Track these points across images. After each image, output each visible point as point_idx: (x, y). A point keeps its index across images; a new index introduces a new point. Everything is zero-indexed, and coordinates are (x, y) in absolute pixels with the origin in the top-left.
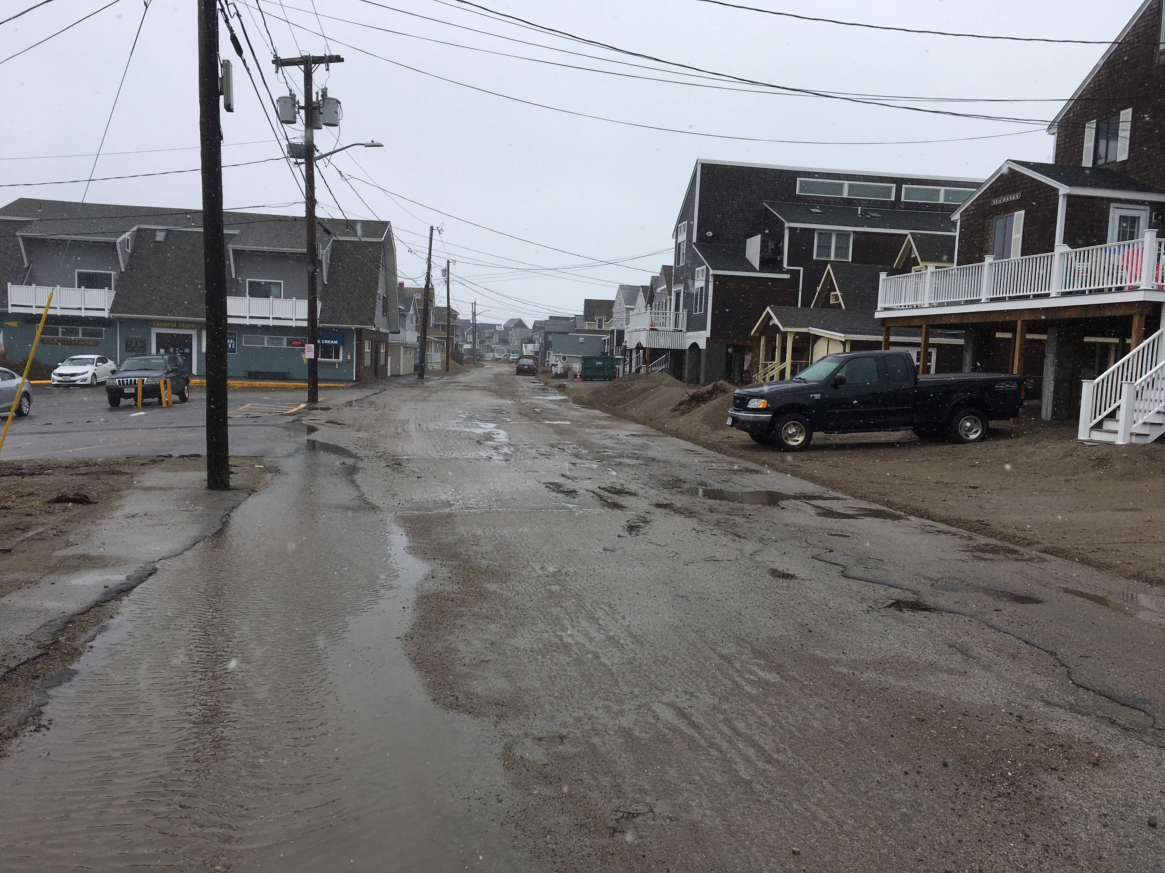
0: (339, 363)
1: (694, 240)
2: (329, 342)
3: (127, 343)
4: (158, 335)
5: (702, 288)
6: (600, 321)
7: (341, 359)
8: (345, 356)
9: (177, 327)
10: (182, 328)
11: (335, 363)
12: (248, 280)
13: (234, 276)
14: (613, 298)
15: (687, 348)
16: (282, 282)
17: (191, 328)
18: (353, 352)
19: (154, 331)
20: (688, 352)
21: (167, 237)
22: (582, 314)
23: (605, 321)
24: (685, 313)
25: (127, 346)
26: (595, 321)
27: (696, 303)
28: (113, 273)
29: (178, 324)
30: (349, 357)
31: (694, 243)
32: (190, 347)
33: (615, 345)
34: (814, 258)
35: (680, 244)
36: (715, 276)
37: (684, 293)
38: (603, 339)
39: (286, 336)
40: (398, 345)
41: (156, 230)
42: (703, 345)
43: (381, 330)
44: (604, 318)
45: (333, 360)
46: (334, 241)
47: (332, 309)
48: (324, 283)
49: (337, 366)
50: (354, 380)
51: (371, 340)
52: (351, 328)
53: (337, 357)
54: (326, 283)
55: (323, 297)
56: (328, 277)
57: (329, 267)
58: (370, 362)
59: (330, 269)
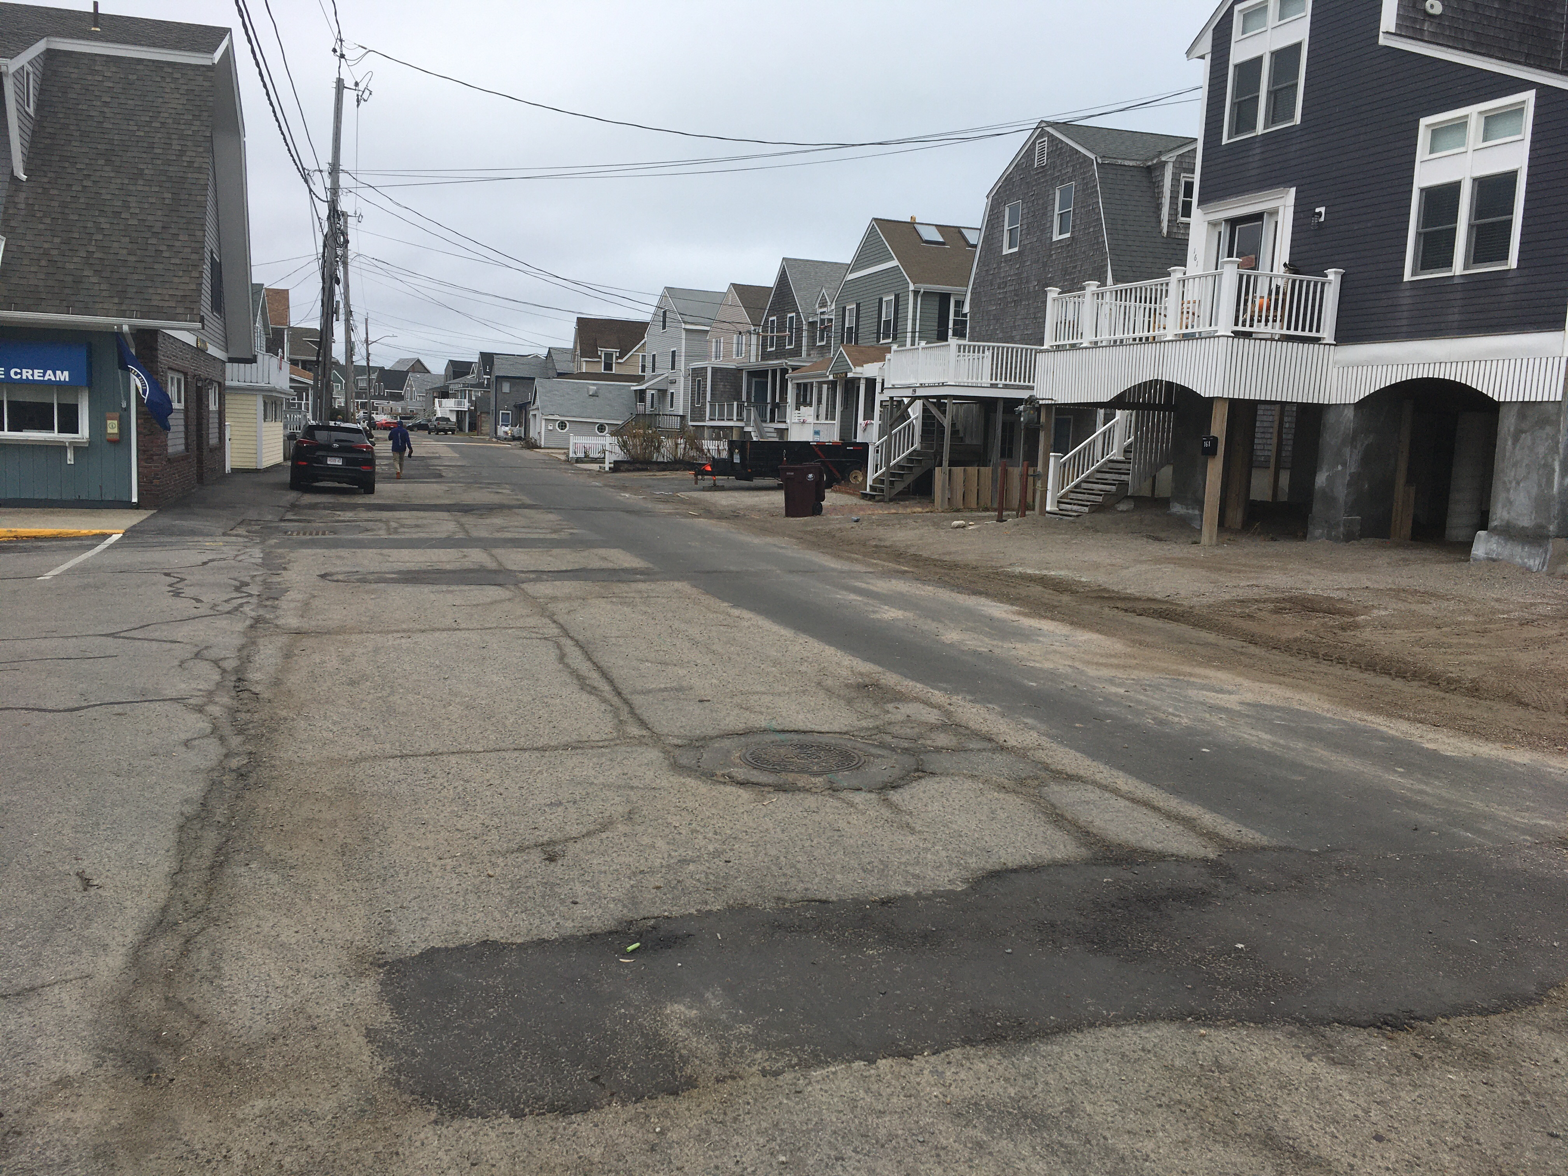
0: (78, 449)
2: (37, 374)
6: (609, 356)
7: (84, 431)
8: (97, 425)
11: (60, 449)
18: (128, 409)
23: (617, 358)
30: (113, 427)
40: (250, 395)
43: (209, 349)
44: (615, 352)
45: (54, 435)
46: (50, 54)
47: (43, 263)
48: (15, 179)
49: (70, 455)
50: (135, 500)
51: (185, 374)
52: (126, 328)
53: (70, 424)
54: (24, 177)
55: (13, 224)
56: (29, 159)
57: (31, 127)
58: (183, 441)
59: (36, 134)
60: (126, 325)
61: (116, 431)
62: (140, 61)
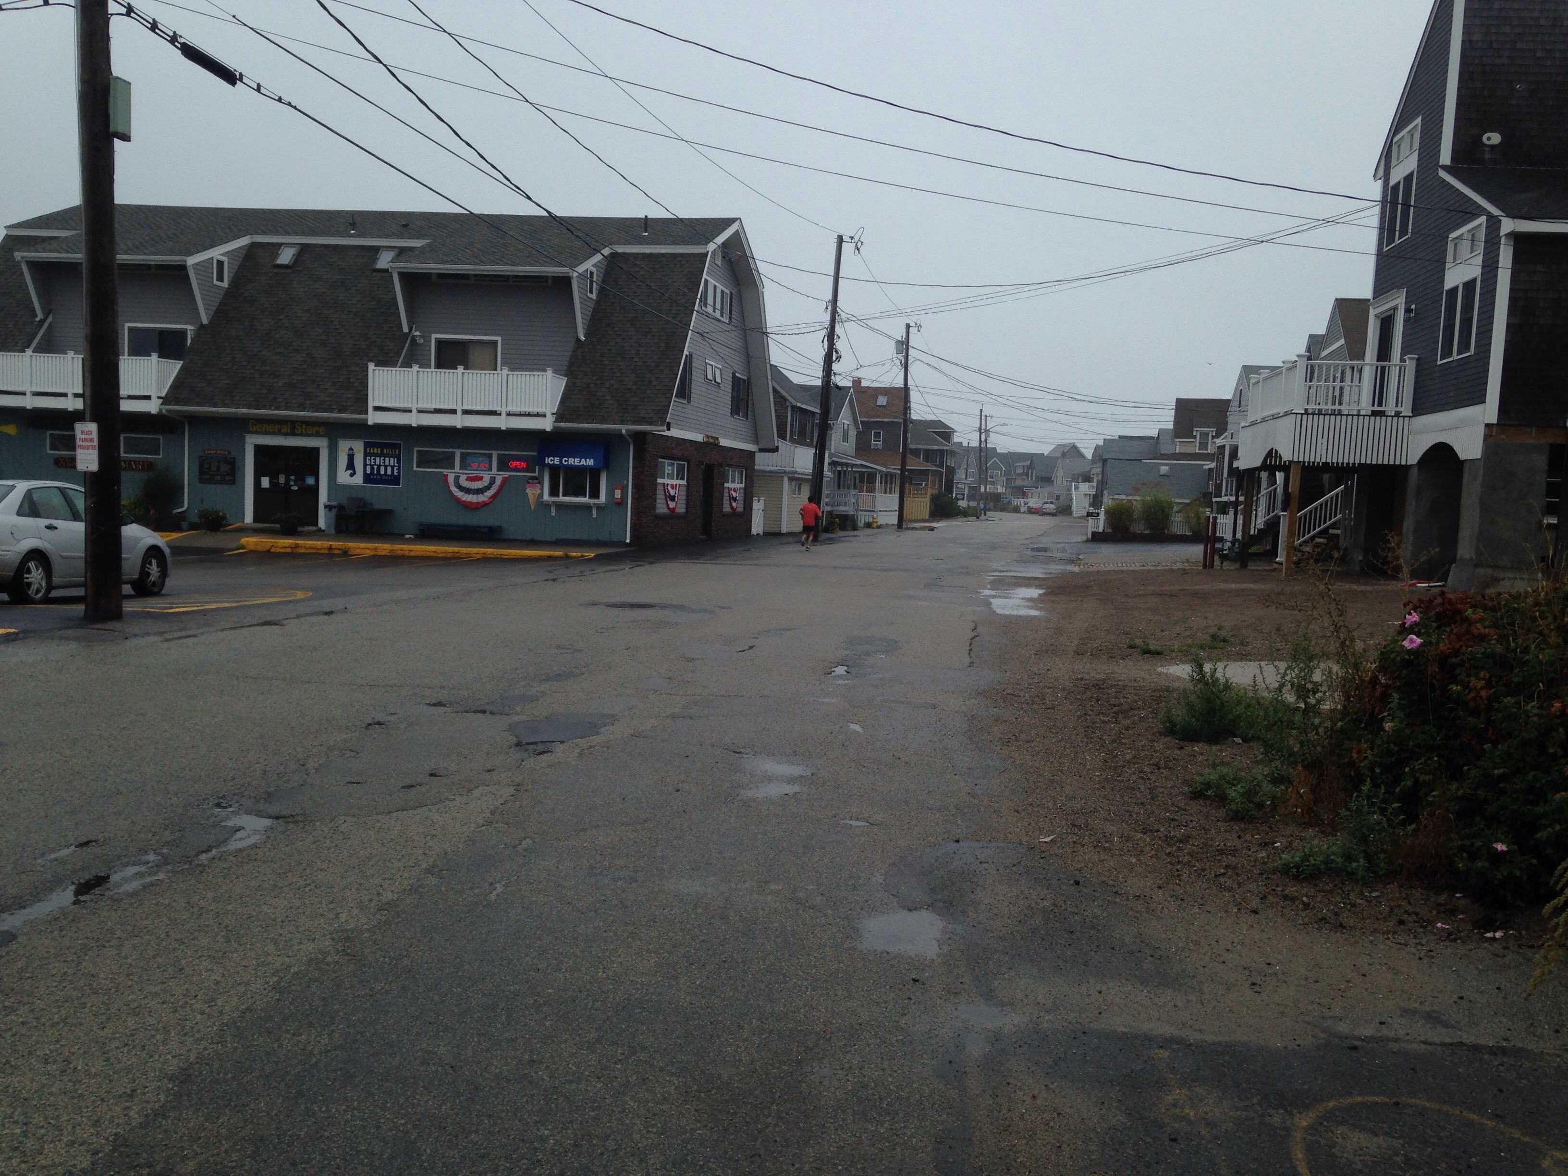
0: (599, 508)
1: (1445, 158)
2: (577, 461)
3: (201, 466)
4: (259, 450)
5: (1469, 285)
6: (1204, 435)
7: (603, 498)
8: (610, 493)
9: (293, 434)
10: (301, 435)
11: (588, 508)
12: (434, 336)
13: (406, 329)
14: (1230, 397)
15: (1413, 458)
16: (499, 339)
17: (317, 435)
18: (627, 482)
19: (252, 441)
20: (1414, 472)
21: (298, 259)
22: (1171, 427)
23: (1213, 437)
24: (1410, 364)
25: (202, 472)
26: (1195, 437)
27: (1449, 328)
28: (190, 327)
29: (293, 427)
30: (618, 494)
31: (1444, 167)
32: (316, 475)
33: (1225, 475)
35: (1396, 187)
36: (1518, 238)
37: (1408, 310)
38: (1206, 467)
39: (496, 449)
40: (776, 476)
41: (280, 245)
42: (1470, 448)
43: (724, 442)
44: (1212, 431)
45: (587, 500)
46: (610, 256)
47: (585, 393)
48: (578, 340)
49: (594, 512)
50: (628, 541)
51: (688, 462)
52: (624, 431)
53: (595, 494)
54: (583, 338)
55: (572, 369)
56: (588, 327)
57: (592, 306)
58: (684, 506)
59: (595, 311)
60: (624, 429)
61: (619, 497)
62: (663, 255)
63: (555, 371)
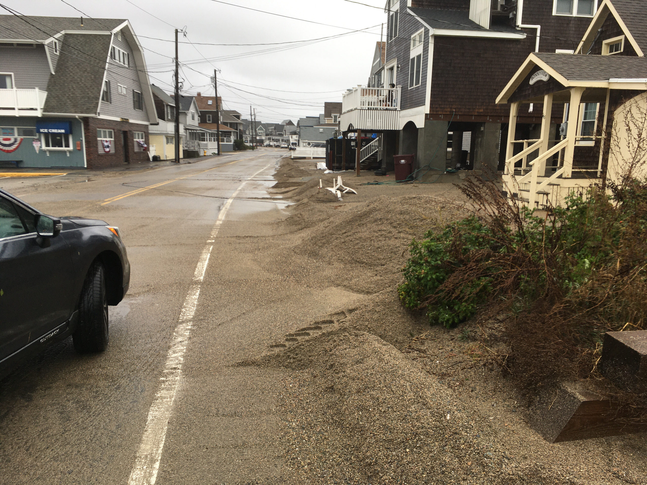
0: (70, 152)
2: (56, 131)
6: (335, 117)
7: (71, 148)
8: (74, 145)
11: (65, 152)
15: (401, 128)
16: (12, 74)
18: (82, 140)
20: (401, 133)
22: (323, 113)
24: (399, 89)
26: (332, 117)
27: (412, 74)
30: (79, 146)
31: (409, 8)
34: (554, 13)
35: (392, 16)
36: (437, 38)
37: (398, 67)
39: (16, 126)
40: (159, 135)
42: (420, 123)
43: (131, 121)
44: (337, 115)
45: (64, 148)
46: (66, 35)
47: (57, 99)
48: (52, 74)
49: (68, 153)
50: (86, 166)
51: (114, 129)
52: (77, 117)
53: (67, 146)
54: (53, 73)
55: (50, 88)
56: (56, 68)
57: (57, 58)
58: (114, 150)
59: (59, 60)
60: (77, 115)
62: (91, 35)
63: (40, 89)
